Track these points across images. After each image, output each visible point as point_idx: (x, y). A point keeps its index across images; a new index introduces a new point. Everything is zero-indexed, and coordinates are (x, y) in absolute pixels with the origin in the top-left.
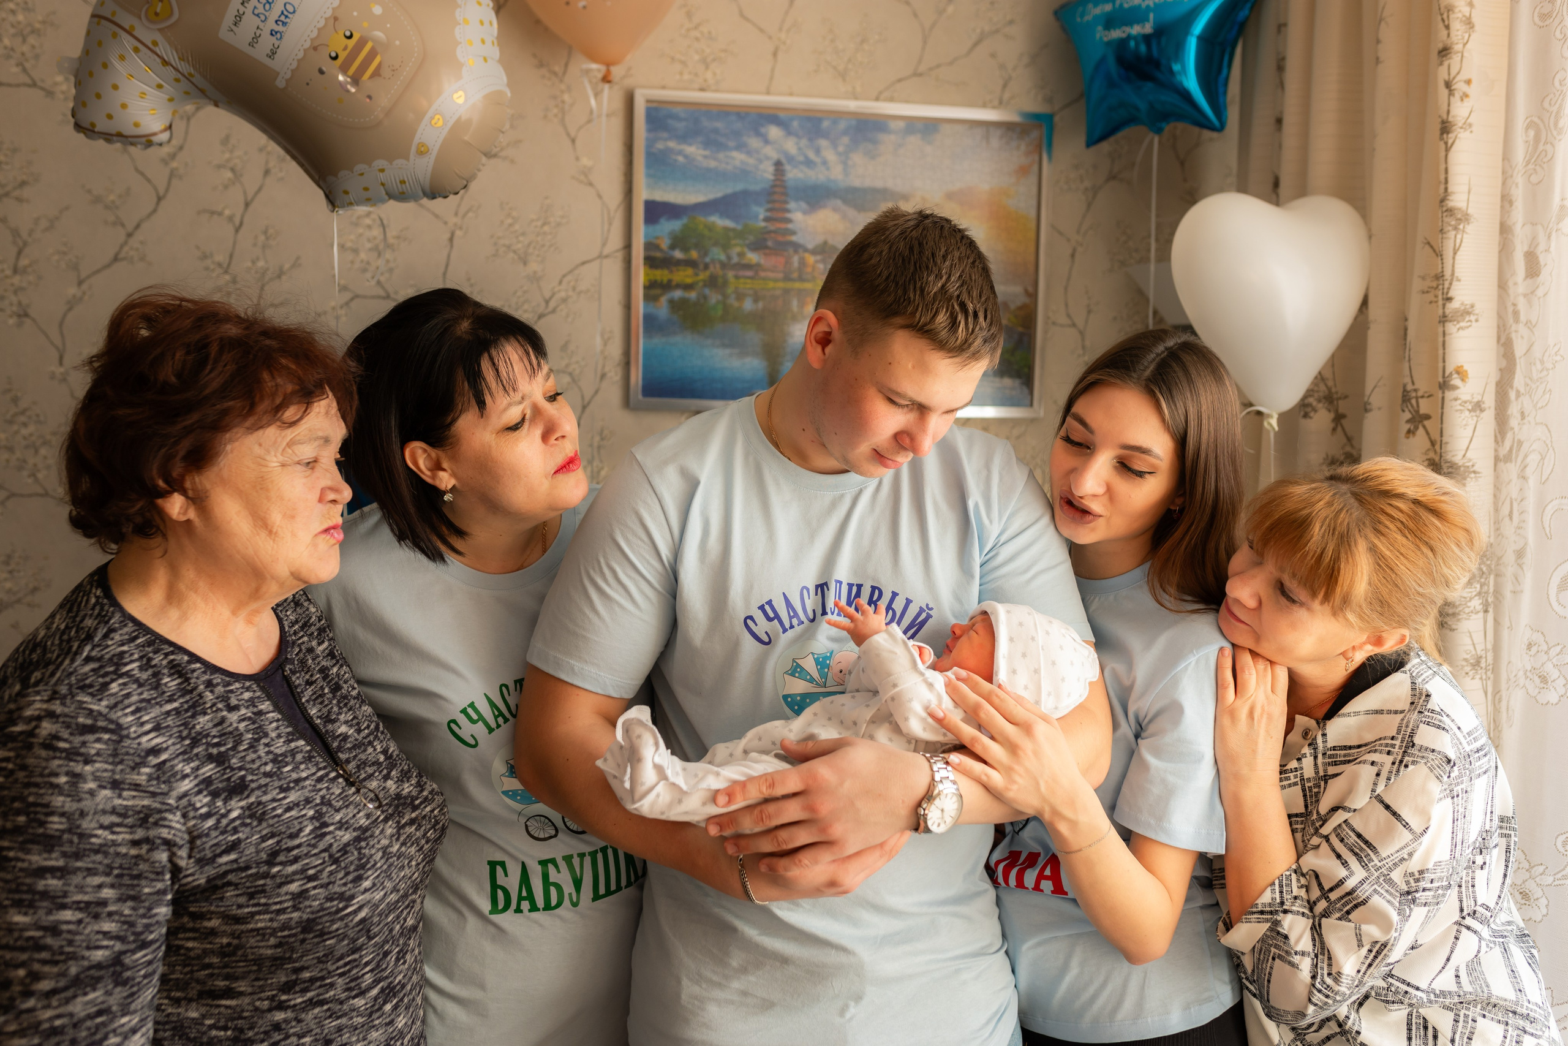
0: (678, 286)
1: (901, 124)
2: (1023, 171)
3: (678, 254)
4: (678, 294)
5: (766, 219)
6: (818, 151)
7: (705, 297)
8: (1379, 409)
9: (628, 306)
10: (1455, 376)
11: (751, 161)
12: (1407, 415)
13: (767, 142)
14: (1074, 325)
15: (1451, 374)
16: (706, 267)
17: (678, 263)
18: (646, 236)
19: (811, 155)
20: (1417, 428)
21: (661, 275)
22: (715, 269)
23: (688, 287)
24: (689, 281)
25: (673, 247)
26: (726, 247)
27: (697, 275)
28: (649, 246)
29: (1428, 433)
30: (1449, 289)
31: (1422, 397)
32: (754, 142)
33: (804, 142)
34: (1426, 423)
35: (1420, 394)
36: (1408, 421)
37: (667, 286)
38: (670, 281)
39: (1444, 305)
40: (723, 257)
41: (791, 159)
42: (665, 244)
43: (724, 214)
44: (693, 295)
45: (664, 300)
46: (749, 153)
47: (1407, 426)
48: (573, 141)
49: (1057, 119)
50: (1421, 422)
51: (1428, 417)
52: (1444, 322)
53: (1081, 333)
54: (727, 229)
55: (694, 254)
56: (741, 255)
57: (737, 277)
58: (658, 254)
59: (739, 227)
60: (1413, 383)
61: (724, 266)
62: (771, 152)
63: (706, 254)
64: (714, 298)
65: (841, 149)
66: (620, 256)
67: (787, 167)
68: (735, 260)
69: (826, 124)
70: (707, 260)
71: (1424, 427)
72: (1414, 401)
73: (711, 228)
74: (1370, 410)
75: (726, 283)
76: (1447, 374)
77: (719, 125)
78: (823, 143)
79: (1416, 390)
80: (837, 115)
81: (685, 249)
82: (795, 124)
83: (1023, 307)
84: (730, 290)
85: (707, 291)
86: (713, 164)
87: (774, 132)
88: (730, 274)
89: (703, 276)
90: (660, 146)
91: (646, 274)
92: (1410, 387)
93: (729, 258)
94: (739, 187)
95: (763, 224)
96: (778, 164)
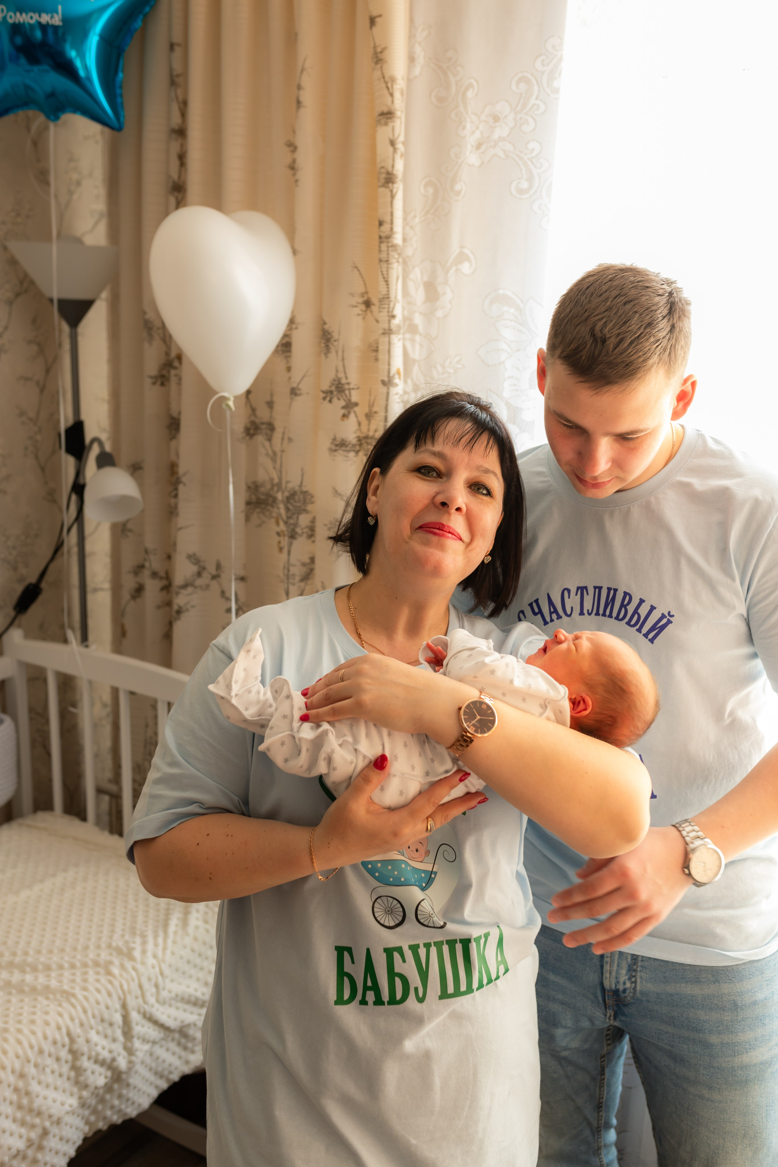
8: (308, 394)
10: (397, 376)
12: (342, 403)
15: (394, 375)
20: (349, 413)
29: (357, 417)
30: (393, 308)
31: (353, 389)
34: (356, 409)
35: (352, 386)
36: (344, 407)
39: (389, 322)
47: (343, 411)
50: (352, 408)
51: (356, 404)
52: (389, 334)
60: (346, 378)
71: (355, 412)
72: (347, 392)
74: (300, 395)
76: (391, 374)
79: (348, 384)
92: (344, 381)
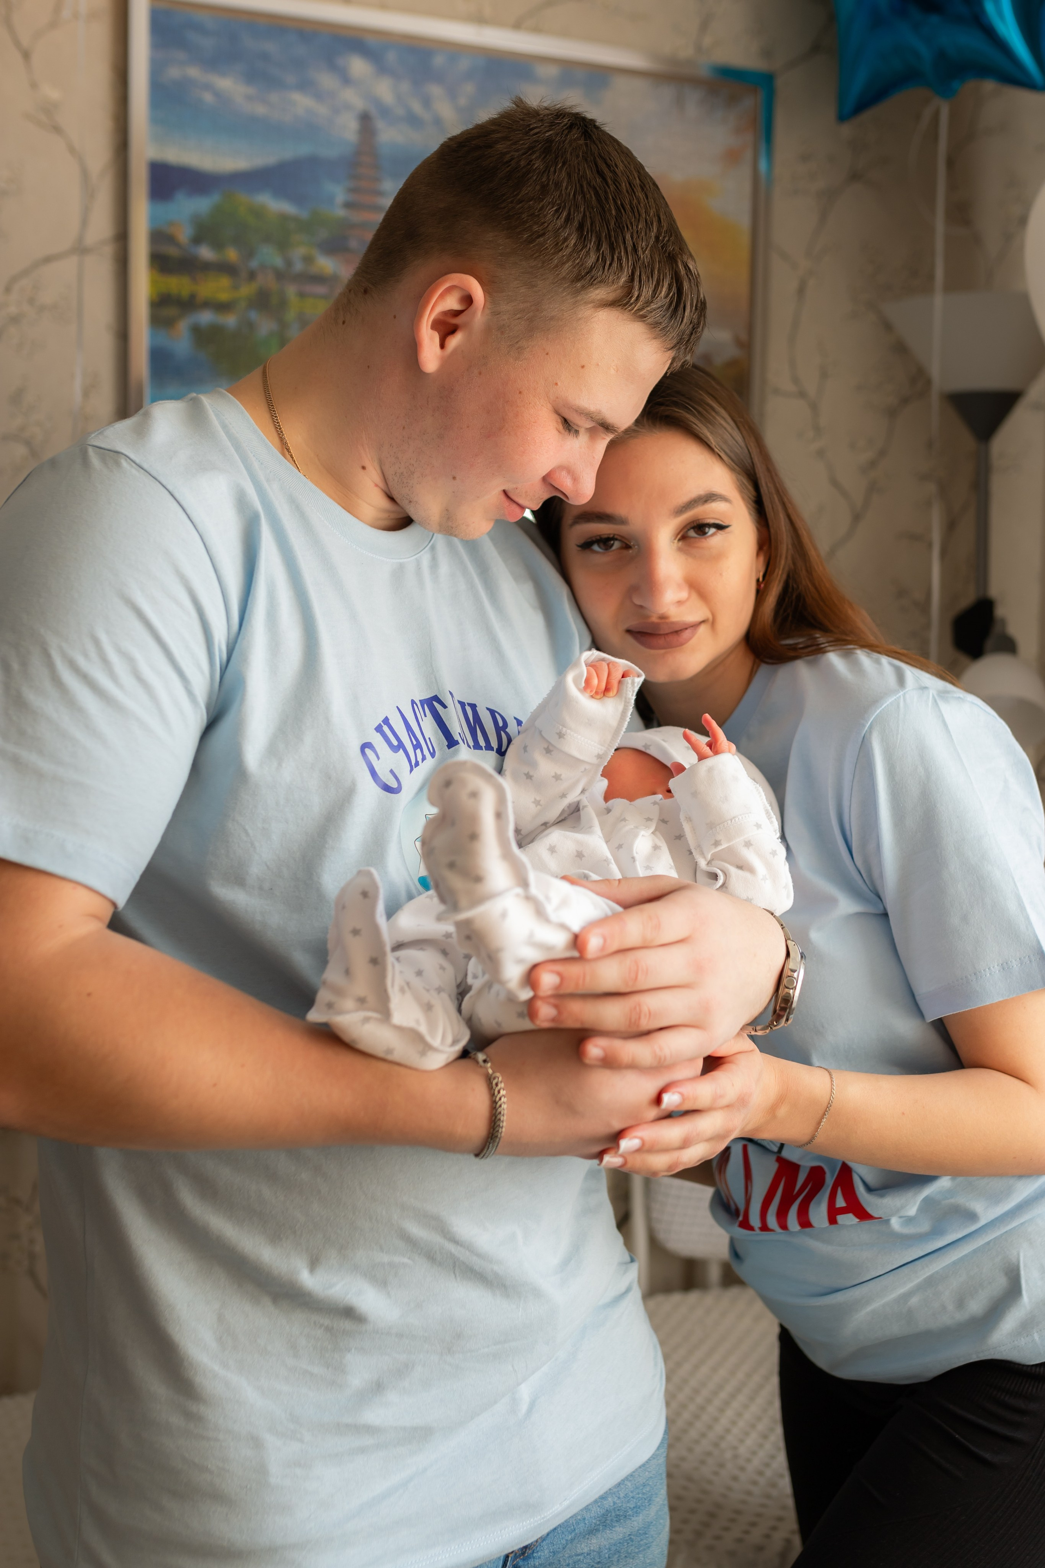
0: (207, 304)
1: (552, 71)
2: (732, 157)
3: (206, 253)
4: (206, 317)
5: (348, 205)
6: (427, 102)
7: (251, 326)
9: (123, 335)
11: (322, 110)
13: (346, 80)
14: (802, 394)
16: (252, 276)
17: (206, 267)
18: (153, 218)
19: (417, 107)
21: (179, 285)
22: (267, 281)
23: (222, 307)
24: (224, 296)
25: (197, 240)
26: (283, 245)
27: (235, 287)
28: (158, 237)
32: (327, 80)
33: (405, 86)
37: (189, 304)
38: (193, 297)
40: (278, 261)
41: (385, 111)
42: (184, 234)
43: (281, 192)
44: (230, 320)
45: (183, 326)
46: (319, 96)
48: (26, 55)
49: (780, 83)
53: (814, 407)
54: (284, 218)
55: (232, 254)
56: (308, 260)
57: (302, 295)
58: (172, 251)
59: (304, 214)
61: (280, 276)
62: (352, 98)
63: (250, 254)
64: (265, 326)
65: (463, 101)
66: (109, 251)
67: (380, 125)
68: (298, 267)
69: (439, 61)
70: (254, 264)
73: (259, 213)
75: (283, 303)
77: (271, 47)
78: (436, 90)
80: (455, 50)
81: (218, 245)
82: (391, 57)
83: (733, 363)
84: (291, 315)
85: (254, 315)
86: (260, 110)
87: (358, 66)
88: (291, 291)
89: (246, 290)
90: (174, 73)
91: (154, 283)
93: (289, 263)
94: (304, 150)
95: (340, 213)
96: (365, 119)
